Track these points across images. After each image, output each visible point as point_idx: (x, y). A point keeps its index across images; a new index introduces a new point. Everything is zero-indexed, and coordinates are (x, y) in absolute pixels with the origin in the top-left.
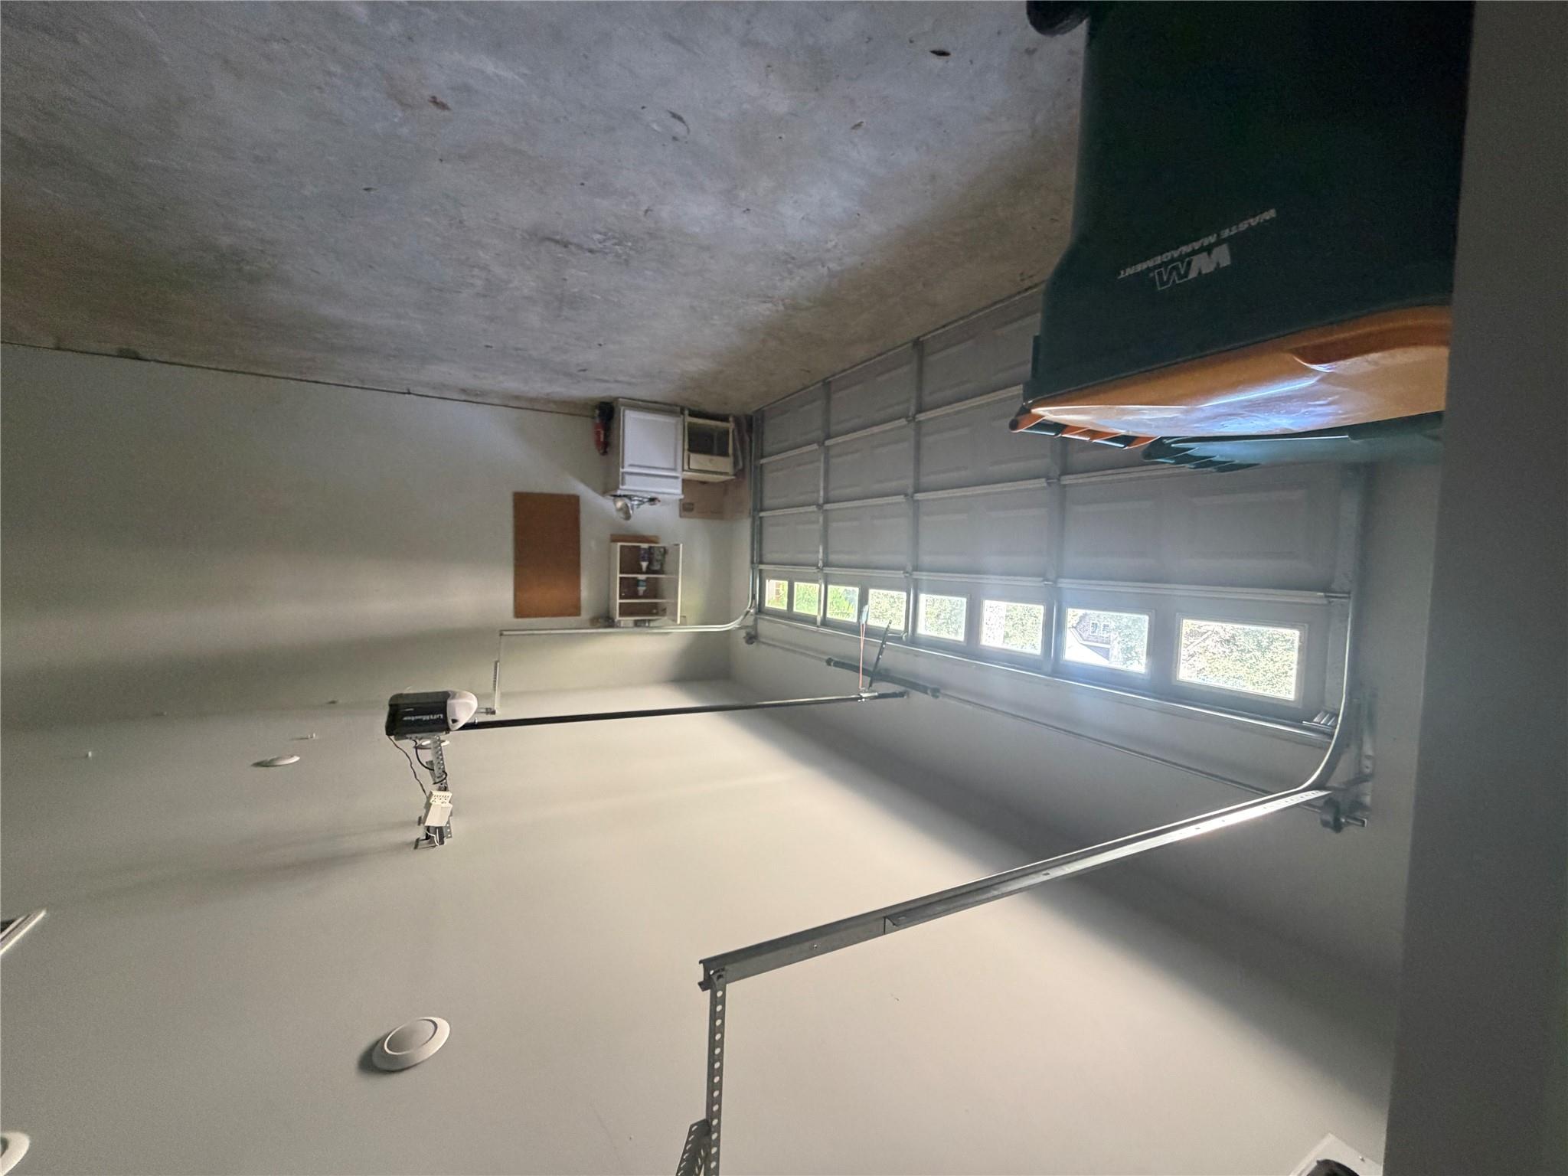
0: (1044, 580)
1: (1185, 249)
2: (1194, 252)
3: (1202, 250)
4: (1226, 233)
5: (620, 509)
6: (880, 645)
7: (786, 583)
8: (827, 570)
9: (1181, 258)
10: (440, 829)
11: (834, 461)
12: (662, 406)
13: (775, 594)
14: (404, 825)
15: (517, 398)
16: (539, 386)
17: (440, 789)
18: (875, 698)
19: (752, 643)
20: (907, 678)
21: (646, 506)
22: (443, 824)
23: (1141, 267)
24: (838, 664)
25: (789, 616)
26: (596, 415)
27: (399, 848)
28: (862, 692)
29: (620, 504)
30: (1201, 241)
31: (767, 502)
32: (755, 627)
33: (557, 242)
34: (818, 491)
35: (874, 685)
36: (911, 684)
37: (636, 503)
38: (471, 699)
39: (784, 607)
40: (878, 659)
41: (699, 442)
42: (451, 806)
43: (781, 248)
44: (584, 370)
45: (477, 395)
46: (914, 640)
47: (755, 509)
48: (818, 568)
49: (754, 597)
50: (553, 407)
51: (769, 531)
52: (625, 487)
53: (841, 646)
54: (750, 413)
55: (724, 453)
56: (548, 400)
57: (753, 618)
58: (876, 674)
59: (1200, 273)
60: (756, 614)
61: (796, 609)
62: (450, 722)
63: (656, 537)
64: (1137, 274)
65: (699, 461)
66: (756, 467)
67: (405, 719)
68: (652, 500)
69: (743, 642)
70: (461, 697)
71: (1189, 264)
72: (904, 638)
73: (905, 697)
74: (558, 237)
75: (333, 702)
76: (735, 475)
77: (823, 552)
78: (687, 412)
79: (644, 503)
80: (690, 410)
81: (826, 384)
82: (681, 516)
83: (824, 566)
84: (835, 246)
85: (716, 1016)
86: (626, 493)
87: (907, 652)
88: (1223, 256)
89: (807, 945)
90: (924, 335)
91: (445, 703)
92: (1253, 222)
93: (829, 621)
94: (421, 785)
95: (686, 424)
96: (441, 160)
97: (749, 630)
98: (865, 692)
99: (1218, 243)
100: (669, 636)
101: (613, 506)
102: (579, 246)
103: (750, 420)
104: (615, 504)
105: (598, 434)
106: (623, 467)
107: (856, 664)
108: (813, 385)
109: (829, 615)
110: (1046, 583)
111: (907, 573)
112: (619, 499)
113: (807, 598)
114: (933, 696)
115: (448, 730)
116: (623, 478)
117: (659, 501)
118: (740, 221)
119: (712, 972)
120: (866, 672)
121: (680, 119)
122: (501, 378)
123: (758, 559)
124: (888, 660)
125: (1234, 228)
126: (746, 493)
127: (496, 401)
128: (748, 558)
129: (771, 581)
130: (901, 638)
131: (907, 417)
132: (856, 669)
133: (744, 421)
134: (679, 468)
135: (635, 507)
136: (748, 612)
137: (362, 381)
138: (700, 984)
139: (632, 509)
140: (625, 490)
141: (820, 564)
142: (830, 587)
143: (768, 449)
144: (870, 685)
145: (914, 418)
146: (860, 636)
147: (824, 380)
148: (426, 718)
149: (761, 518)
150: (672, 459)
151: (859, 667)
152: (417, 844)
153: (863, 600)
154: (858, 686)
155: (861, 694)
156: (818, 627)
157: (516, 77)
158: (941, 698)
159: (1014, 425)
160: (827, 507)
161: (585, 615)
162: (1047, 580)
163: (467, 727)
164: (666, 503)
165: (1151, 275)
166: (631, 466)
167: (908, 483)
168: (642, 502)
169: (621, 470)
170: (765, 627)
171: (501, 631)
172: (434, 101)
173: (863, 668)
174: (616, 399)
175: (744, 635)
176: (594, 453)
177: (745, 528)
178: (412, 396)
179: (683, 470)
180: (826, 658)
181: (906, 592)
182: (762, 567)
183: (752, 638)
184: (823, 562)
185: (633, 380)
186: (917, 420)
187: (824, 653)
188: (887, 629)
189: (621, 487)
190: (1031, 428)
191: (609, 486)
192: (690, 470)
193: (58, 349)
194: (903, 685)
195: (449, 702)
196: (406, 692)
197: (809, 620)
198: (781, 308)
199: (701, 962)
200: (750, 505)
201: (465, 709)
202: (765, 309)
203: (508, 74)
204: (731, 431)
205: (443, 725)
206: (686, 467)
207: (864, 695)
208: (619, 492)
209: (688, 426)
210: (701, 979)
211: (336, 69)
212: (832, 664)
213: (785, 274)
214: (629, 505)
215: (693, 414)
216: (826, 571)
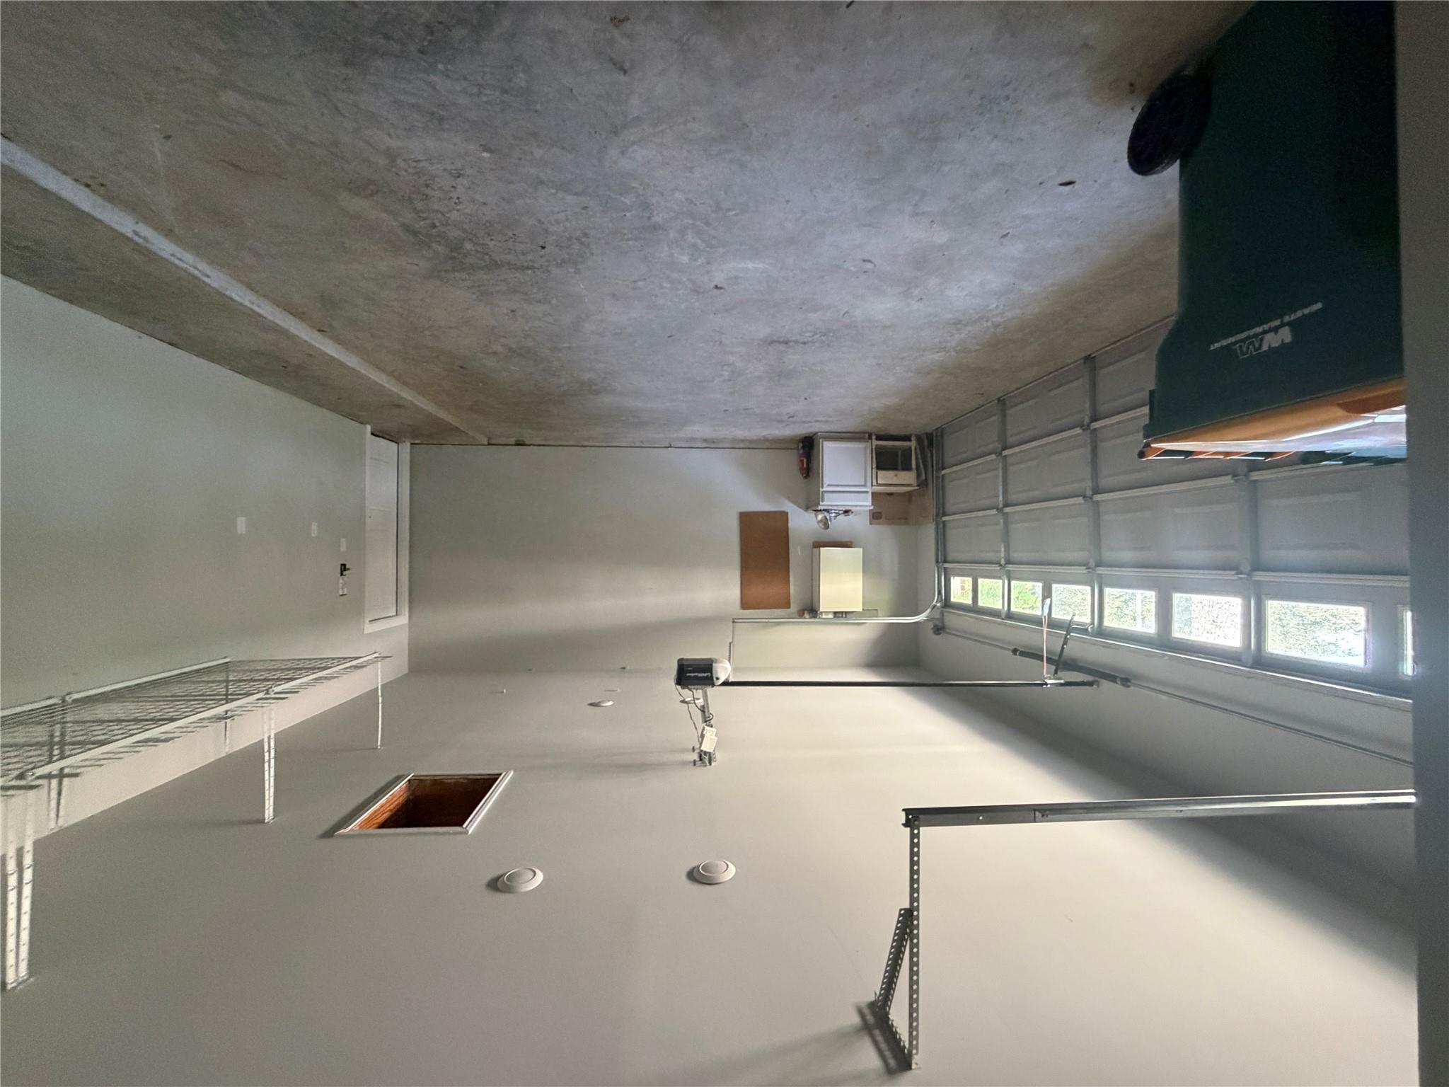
0: (1237, 574)
1: (1259, 330)
2: (1265, 332)
3: (1270, 330)
4: (1287, 319)
5: (821, 521)
6: (1064, 636)
7: (970, 579)
8: (1010, 567)
9: (1256, 335)
10: (710, 753)
11: (1012, 469)
12: (854, 434)
13: (960, 590)
14: (683, 751)
15: (742, 441)
16: (759, 432)
17: (708, 726)
18: (1062, 685)
19: (939, 634)
20: (1096, 669)
21: (842, 517)
22: (711, 751)
23: (1224, 343)
24: (1023, 654)
25: (974, 609)
26: (800, 447)
27: (684, 764)
28: (1046, 678)
29: (820, 517)
30: (1269, 324)
31: (949, 507)
32: (942, 619)
33: (780, 342)
34: (998, 496)
35: (1059, 673)
36: (1099, 674)
37: (833, 515)
38: (726, 664)
39: (969, 601)
40: (1063, 648)
41: (885, 460)
42: (716, 738)
43: (950, 316)
44: (792, 417)
45: (714, 442)
46: (1101, 632)
47: (937, 515)
48: (1000, 565)
49: (940, 593)
50: (767, 445)
51: (951, 533)
52: (824, 503)
53: (1024, 637)
54: (929, 431)
55: (907, 468)
56: (765, 440)
57: (939, 611)
58: (1060, 663)
59: (1270, 347)
60: (943, 607)
61: (980, 603)
62: (715, 679)
63: (851, 542)
64: (1222, 347)
65: (886, 477)
66: (937, 478)
67: (688, 675)
68: (846, 512)
69: (931, 632)
70: (721, 662)
71: (1262, 340)
72: (1089, 629)
73: (1095, 686)
74: (782, 340)
75: (624, 668)
76: (918, 486)
77: (1005, 551)
78: (874, 437)
79: (840, 514)
80: (876, 435)
81: (1001, 401)
82: (871, 524)
83: (1006, 564)
84: (997, 306)
85: (914, 845)
86: (825, 508)
87: (1096, 643)
88: (1286, 335)
89: (976, 815)
90: (1094, 353)
91: (711, 665)
92: (1306, 311)
93: (1014, 614)
94: (694, 723)
95: (874, 447)
96: (715, 314)
97: (937, 622)
98: (1050, 679)
99: (1282, 325)
100: (863, 627)
101: (814, 519)
102: (796, 342)
103: (930, 437)
104: (816, 517)
105: (802, 461)
106: (822, 487)
107: (1041, 654)
108: (988, 403)
109: (1013, 609)
110: (1240, 576)
111: (1089, 568)
112: (819, 512)
113: (991, 593)
114: (1124, 685)
115: (713, 685)
116: (823, 495)
117: (852, 512)
118: (915, 306)
119: (910, 817)
120: (1049, 661)
121: (870, 261)
122: (733, 429)
123: (943, 558)
124: (1073, 650)
125: (1292, 316)
126: (929, 501)
127: (728, 445)
128: (933, 559)
129: (956, 578)
130: (1087, 629)
131: (1081, 426)
132: (1040, 658)
133: (924, 437)
134: (869, 484)
135: (833, 518)
136: (935, 606)
137: (642, 442)
138: (903, 824)
139: (830, 520)
140: (825, 505)
141: (1003, 562)
142: (1013, 583)
143: (949, 459)
144: (1056, 673)
145: (1088, 426)
146: (1042, 627)
147: (999, 399)
148: (700, 675)
149: (944, 522)
150: (863, 480)
151: (1043, 656)
152: (695, 762)
153: (1047, 593)
154: (1043, 673)
155: (1046, 681)
156: (1003, 619)
157: (767, 266)
158: (1132, 688)
159: (1142, 455)
160: (1007, 510)
161: (794, 608)
162: (1241, 574)
163: (726, 683)
164: (858, 513)
165: (1234, 348)
166: (829, 485)
167: (1088, 485)
168: (838, 514)
169: (821, 490)
170: (952, 620)
171: (733, 619)
172: (716, 287)
173: (1047, 657)
174: (816, 433)
175: (932, 626)
176: (799, 478)
177: (929, 531)
178: (672, 449)
179: (872, 485)
180: (1013, 647)
181: (1091, 586)
182: (946, 565)
183: (939, 629)
184: (1005, 560)
185: (831, 419)
186: (1092, 428)
187: (1009, 643)
188: (1071, 621)
189: (821, 503)
190: (1157, 456)
191: (811, 503)
192: (878, 485)
193: (489, 444)
194: (1090, 674)
195: (714, 665)
196: (685, 657)
197: (995, 613)
198: (953, 354)
199: (904, 810)
200: (933, 511)
201: (723, 671)
202: (937, 357)
203: (761, 265)
204: (913, 448)
205: (709, 681)
206: (875, 483)
207: (1049, 681)
208: (819, 508)
209: (876, 448)
210: (904, 822)
211: (667, 285)
212: (1018, 653)
213: (954, 332)
214: (828, 517)
215: (879, 438)
216: (1007, 568)
